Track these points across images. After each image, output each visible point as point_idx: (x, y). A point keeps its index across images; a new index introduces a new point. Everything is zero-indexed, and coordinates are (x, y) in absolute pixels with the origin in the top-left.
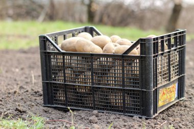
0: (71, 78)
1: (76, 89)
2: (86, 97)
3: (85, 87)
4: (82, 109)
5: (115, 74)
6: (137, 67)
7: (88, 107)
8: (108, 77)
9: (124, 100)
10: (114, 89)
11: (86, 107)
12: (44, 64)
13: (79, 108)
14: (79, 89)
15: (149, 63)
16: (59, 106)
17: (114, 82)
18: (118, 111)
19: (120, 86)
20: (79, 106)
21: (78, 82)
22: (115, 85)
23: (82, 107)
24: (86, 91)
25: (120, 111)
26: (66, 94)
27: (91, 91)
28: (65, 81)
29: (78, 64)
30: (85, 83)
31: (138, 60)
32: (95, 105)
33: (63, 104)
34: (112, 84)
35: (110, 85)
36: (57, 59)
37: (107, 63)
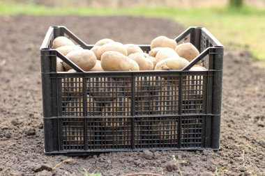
2: (121, 133)
3: (121, 119)
4: (111, 150)
5: (168, 97)
7: (123, 147)
8: (157, 102)
10: (166, 118)
11: (119, 147)
13: (107, 150)
14: (109, 123)
16: (72, 151)
17: (166, 108)
18: (169, 146)
19: (175, 112)
20: (107, 147)
21: (109, 114)
22: (168, 112)
23: (112, 147)
24: (121, 124)
25: (173, 146)
26: (85, 133)
27: (128, 123)
28: (85, 113)
29: (109, 88)
30: (121, 114)
31: (202, 77)
33: (79, 148)
34: (163, 110)
35: (160, 112)
36: (72, 84)
37: (156, 84)
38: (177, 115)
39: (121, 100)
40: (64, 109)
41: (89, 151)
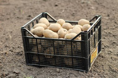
0: (42, 51)
1: (45, 56)
2: (51, 60)
3: (50, 56)
4: (49, 66)
5: (67, 49)
6: (79, 46)
7: (52, 65)
8: (63, 51)
9: (73, 62)
10: (67, 57)
12: (25, 43)
13: (47, 66)
14: (47, 57)
15: (87, 44)
16: (35, 64)
18: (69, 67)
19: (70, 55)
21: (46, 53)
22: (68, 55)
24: (51, 57)
25: (71, 68)
26: (39, 59)
28: (38, 52)
30: (50, 54)
31: (80, 43)
32: (56, 64)
33: (38, 64)
34: (65, 54)
35: (64, 55)
36: (32, 41)
37: (62, 44)
38: (71, 56)
39: (50, 48)
40: (31, 50)
41: (41, 65)
